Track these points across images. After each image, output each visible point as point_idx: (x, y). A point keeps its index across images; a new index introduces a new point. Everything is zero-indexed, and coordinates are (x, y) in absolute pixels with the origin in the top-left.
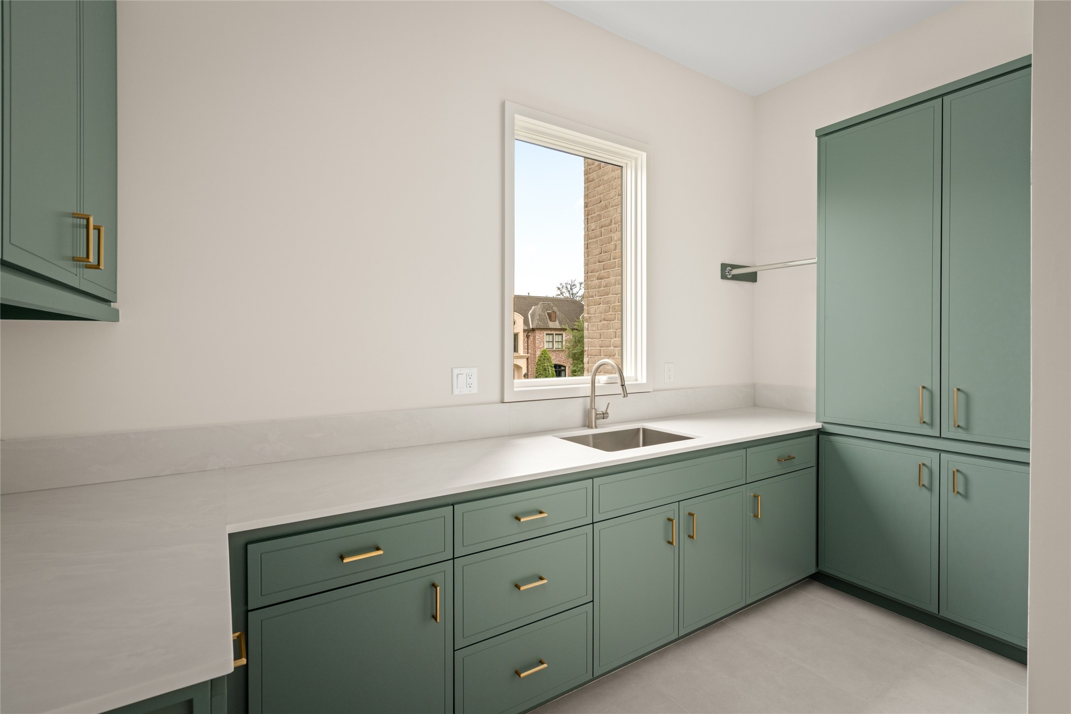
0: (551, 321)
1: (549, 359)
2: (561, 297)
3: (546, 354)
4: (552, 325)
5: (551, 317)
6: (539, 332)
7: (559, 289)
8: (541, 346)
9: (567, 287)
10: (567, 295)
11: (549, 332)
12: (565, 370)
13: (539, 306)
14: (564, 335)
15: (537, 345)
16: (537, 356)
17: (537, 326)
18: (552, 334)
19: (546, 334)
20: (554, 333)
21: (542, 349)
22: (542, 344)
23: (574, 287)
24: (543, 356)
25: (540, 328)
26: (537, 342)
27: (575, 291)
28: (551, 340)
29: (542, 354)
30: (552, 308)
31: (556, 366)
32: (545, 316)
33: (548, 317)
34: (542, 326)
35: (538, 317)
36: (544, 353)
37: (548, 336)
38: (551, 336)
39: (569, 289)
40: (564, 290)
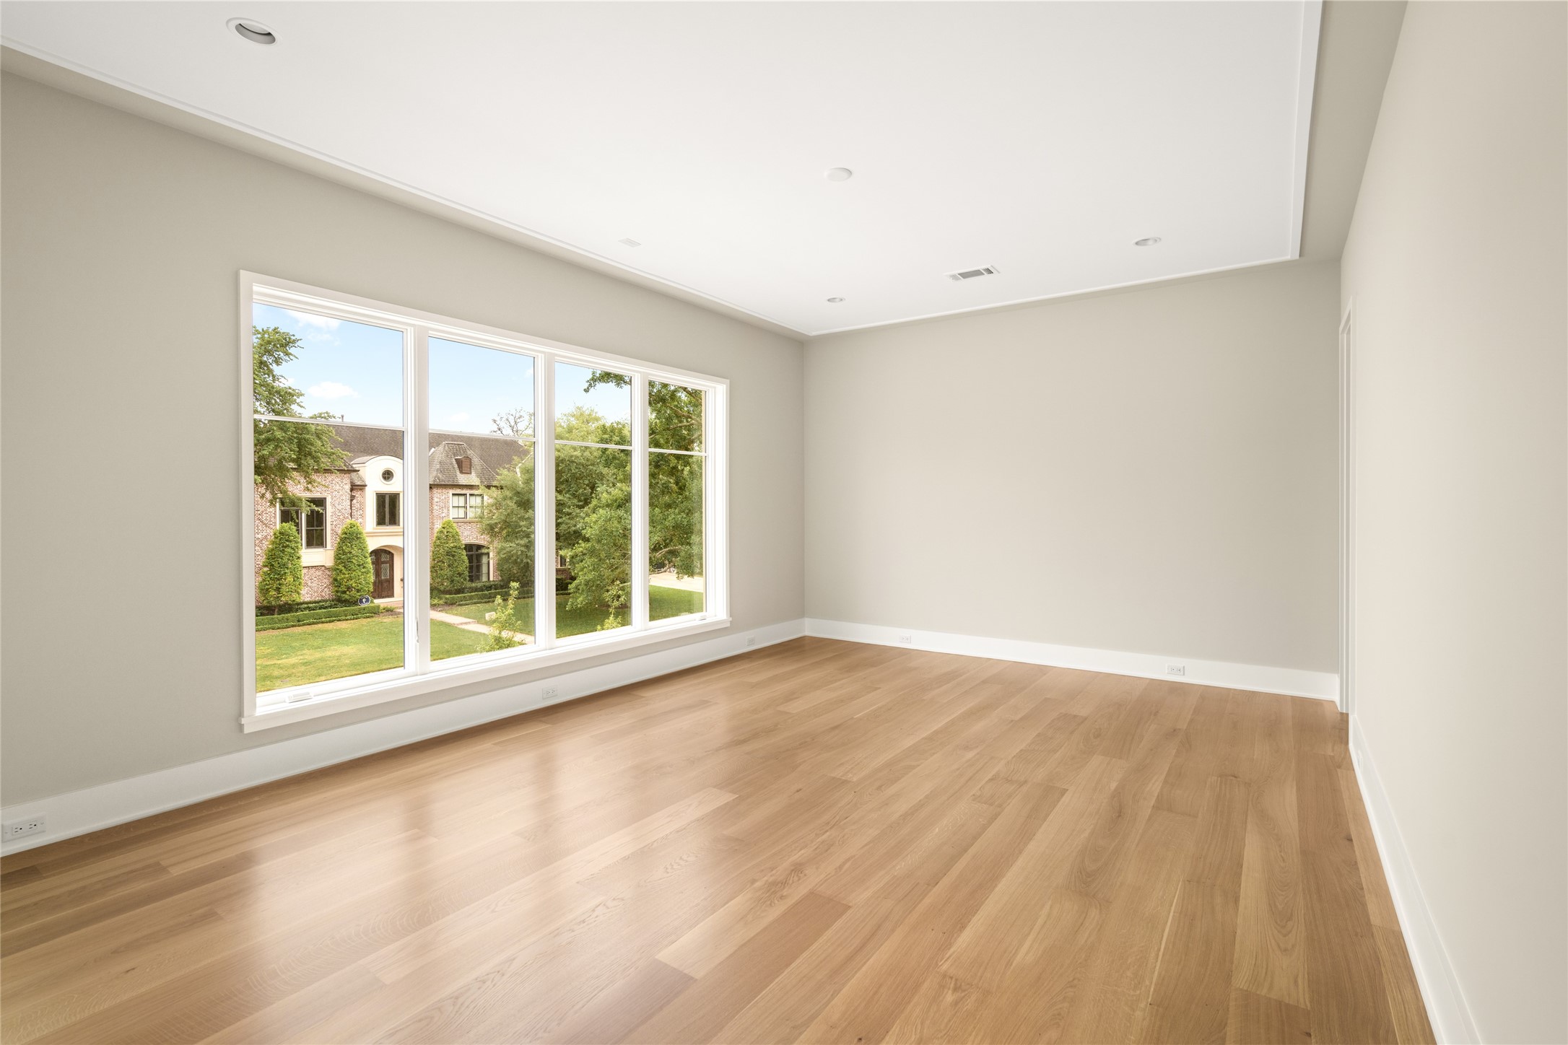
0: (461, 472)
1: (455, 537)
2: (498, 435)
3: (451, 527)
4: (463, 479)
5: (463, 466)
6: (440, 491)
7: (495, 421)
8: (444, 515)
9: (507, 420)
10: (507, 432)
11: (459, 491)
12: (488, 554)
13: (441, 448)
14: (486, 498)
15: (435, 513)
16: (436, 530)
17: (434, 481)
18: (465, 495)
19: (453, 494)
20: (468, 492)
21: (445, 520)
22: (445, 511)
23: (521, 419)
24: (445, 531)
25: (441, 485)
26: (436, 507)
27: (521, 426)
28: (462, 504)
29: (444, 528)
30: (465, 451)
31: (469, 547)
32: (452, 464)
33: (456, 466)
34: (443, 479)
35: (438, 466)
36: (447, 526)
37: (456, 498)
38: (462, 499)
39: (513, 424)
40: (502, 424)
